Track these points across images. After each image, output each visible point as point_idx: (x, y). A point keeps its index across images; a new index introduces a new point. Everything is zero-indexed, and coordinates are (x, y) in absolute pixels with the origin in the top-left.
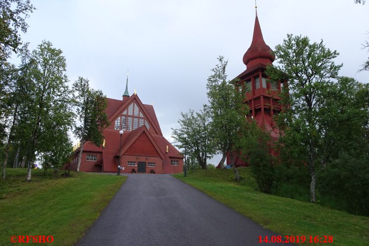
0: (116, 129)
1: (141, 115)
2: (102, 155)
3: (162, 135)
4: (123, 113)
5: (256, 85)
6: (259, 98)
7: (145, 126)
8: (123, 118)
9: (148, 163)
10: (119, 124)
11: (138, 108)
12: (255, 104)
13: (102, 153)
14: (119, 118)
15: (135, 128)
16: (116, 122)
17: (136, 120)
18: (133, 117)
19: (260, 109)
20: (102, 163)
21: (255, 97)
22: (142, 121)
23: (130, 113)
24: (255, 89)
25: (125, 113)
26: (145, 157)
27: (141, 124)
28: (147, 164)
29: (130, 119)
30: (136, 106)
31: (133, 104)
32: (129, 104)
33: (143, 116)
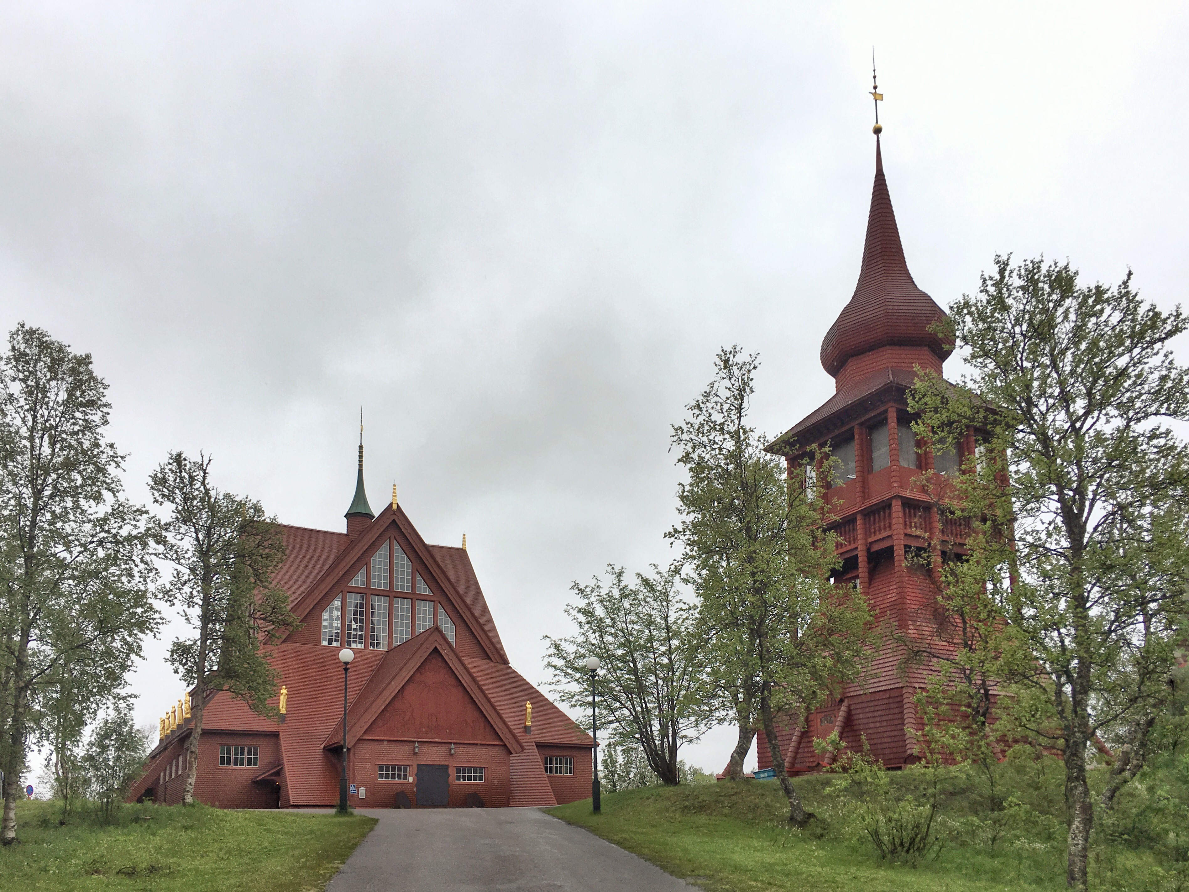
0: (325, 643)
1: (423, 588)
2: (277, 745)
3: (505, 662)
4: (352, 584)
5: (875, 455)
6: (886, 506)
7: (437, 629)
8: (353, 600)
9: (458, 770)
10: (337, 624)
11: (406, 562)
12: (867, 533)
13: (275, 735)
14: (337, 603)
15: (401, 636)
16: (325, 616)
17: (402, 606)
18: (391, 594)
19: (890, 550)
20: (278, 773)
21: (868, 503)
22: (425, 610)
23: (379, 582)
24: (870, 470)
25: (358, 581)
26: (443, 749)
27: (424, 623)
28: (452, 772)
29: (380, 604)
30: (399, 553)
31: (386, 546)
32: (373, 547)
33: (428, 592)
